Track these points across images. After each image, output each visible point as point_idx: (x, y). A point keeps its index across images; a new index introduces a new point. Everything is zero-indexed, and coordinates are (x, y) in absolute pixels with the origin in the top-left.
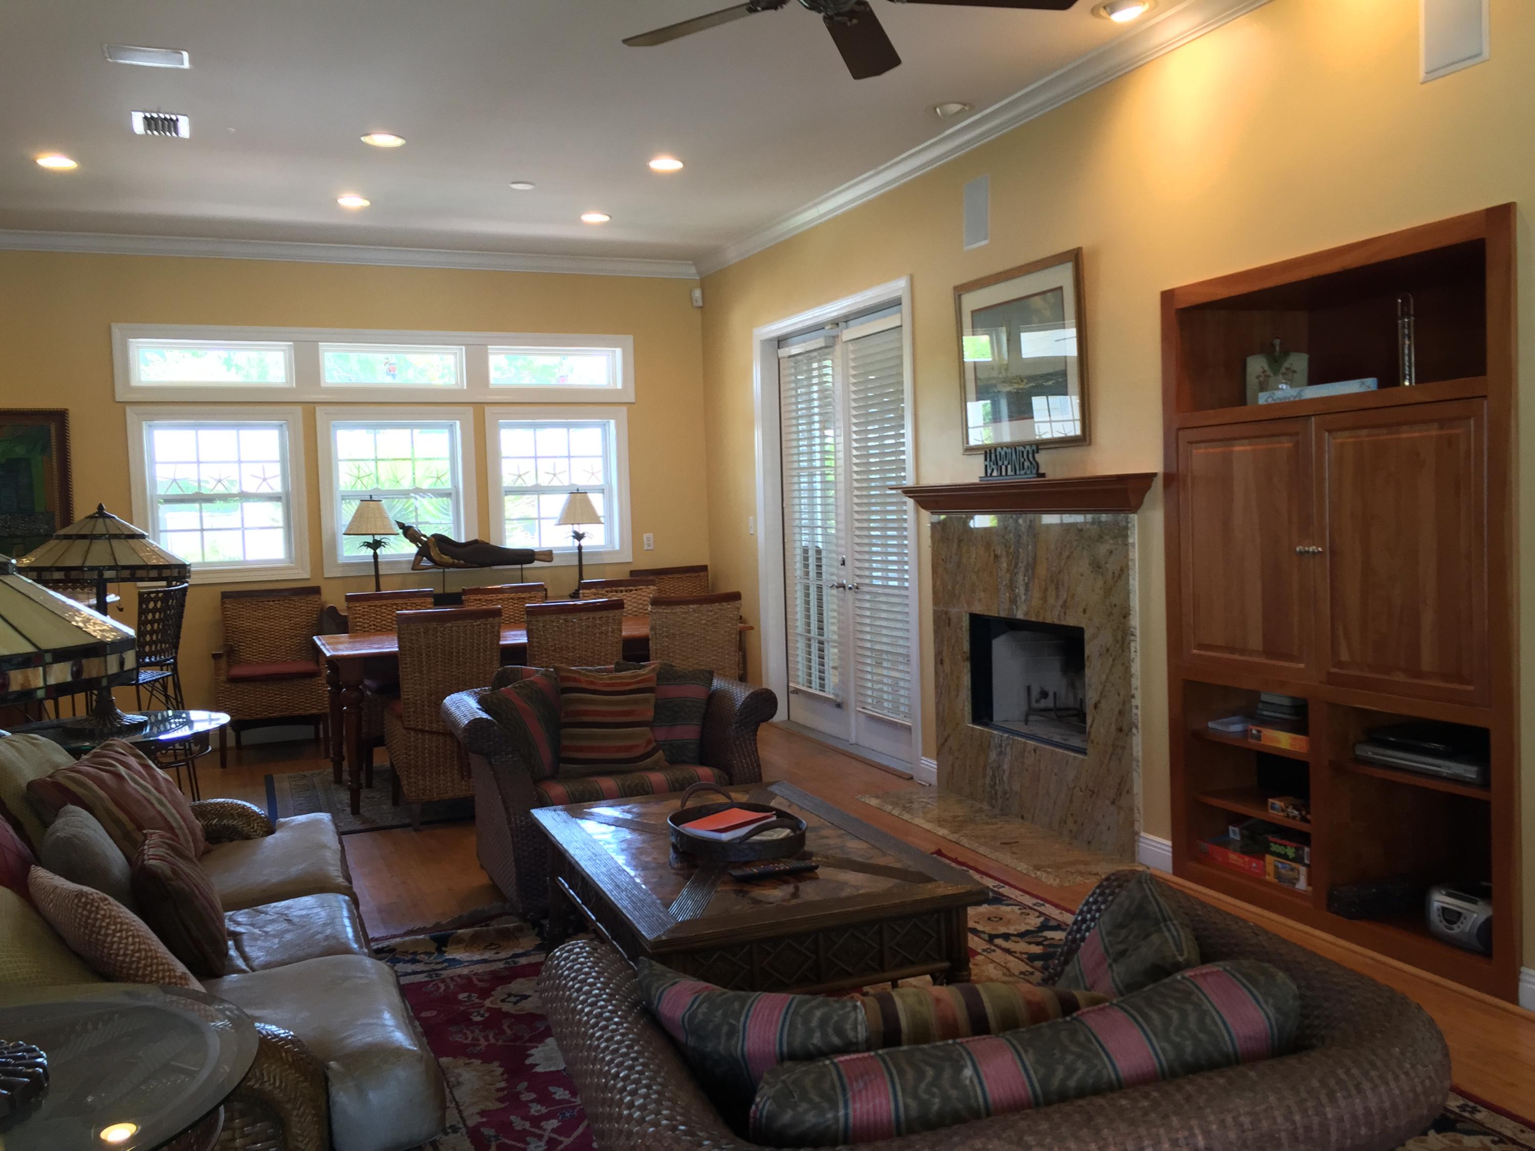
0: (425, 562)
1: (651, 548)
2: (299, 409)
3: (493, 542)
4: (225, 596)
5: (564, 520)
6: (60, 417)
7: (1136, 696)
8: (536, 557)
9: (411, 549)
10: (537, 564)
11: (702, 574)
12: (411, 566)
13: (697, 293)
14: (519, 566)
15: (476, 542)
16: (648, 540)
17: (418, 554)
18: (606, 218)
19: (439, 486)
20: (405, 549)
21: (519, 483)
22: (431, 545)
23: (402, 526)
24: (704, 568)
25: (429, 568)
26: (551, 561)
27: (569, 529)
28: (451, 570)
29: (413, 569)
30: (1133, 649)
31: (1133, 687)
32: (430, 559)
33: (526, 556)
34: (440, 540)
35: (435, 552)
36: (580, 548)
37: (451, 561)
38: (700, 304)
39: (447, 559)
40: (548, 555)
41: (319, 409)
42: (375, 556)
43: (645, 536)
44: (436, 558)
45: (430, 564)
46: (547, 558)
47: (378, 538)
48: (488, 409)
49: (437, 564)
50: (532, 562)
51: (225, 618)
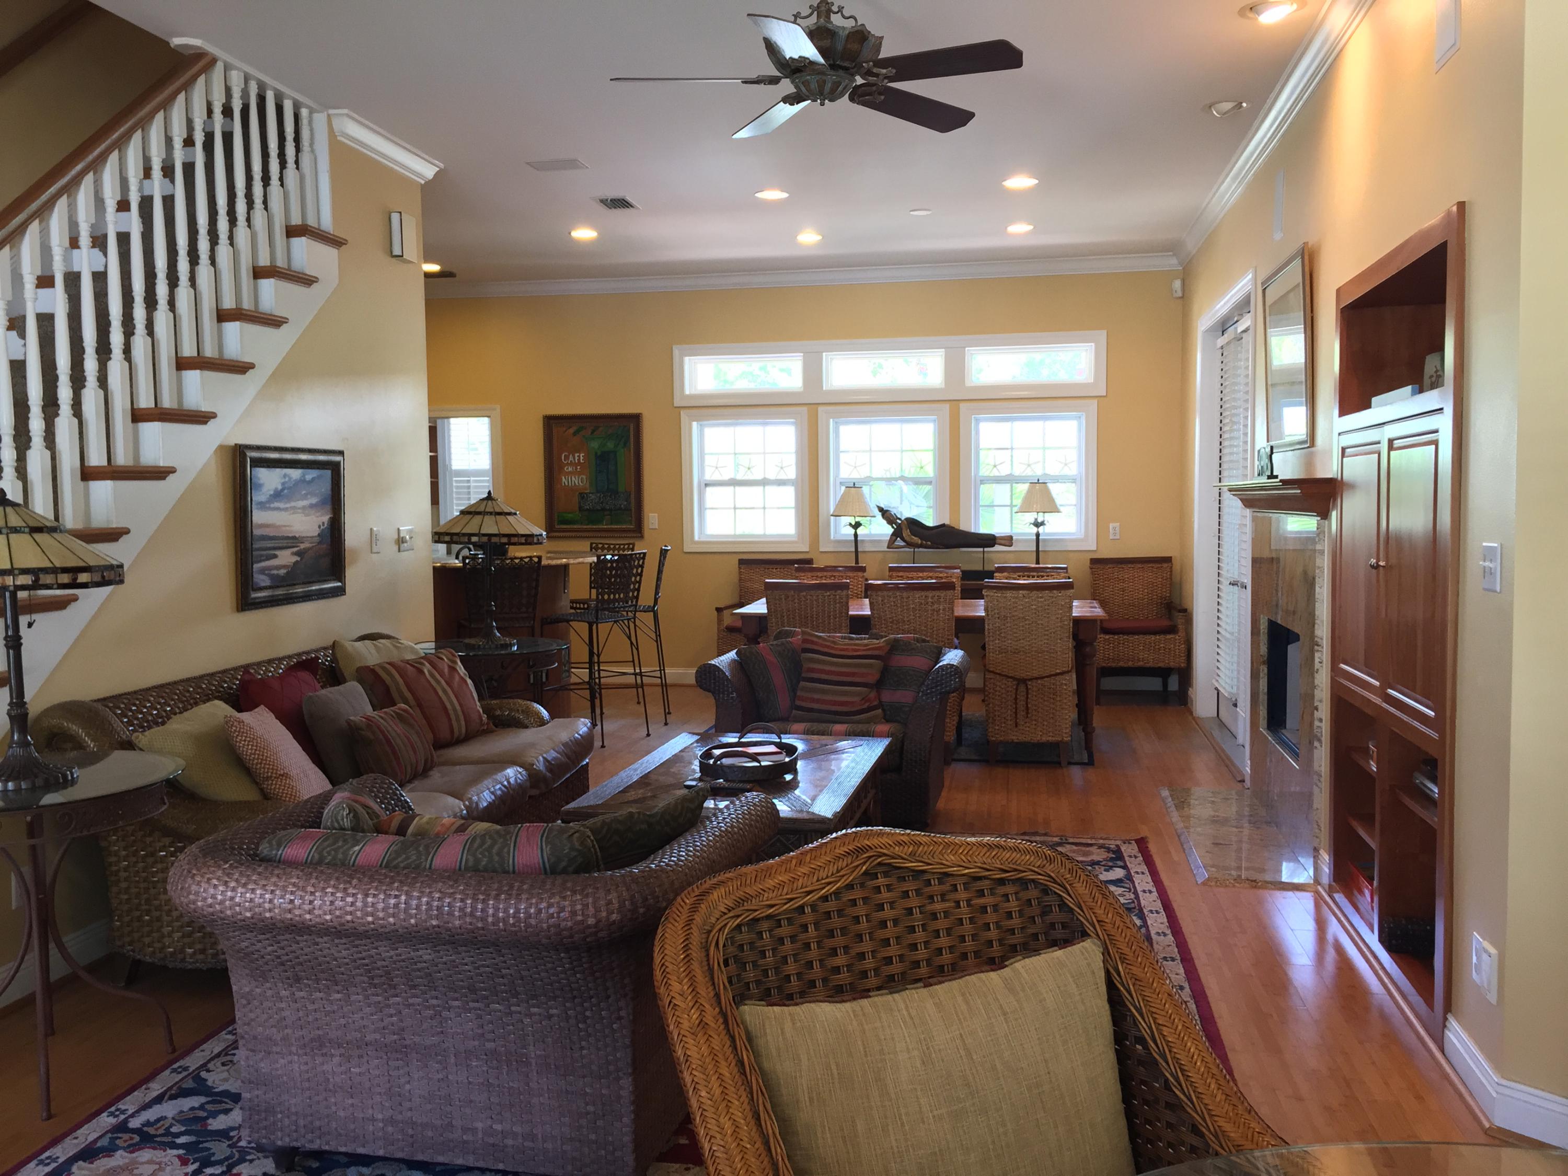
0: (899, 542)
1: (1118, 537)
2: (805, 409)
3: (963, 527)
4: (741, 562)
5: (1025, 508)
6: (636, 419)
7: (1320, 707)
8: (998, 541)
9: (888, 530)
10: (997, 548)
11: (1165, 565)
12: (886, 545)
13: (1177, 284)
14: (981, 549)
15: (943, 525)
16: (1114, 528)
17: (893, 534)
18: (1031, 227)
19: (922, 475)
20: (880, 529)
21: (995, 473)
22: (904, 527)
23: (881, 510)
24: (1168, 560)
25: (903, 547)
26: (1011, 546)
27: (1031, 517)
28: (921, 549)
29: (888, 547)
30: (1317, 660)
31: (1316, 698)
32: (903, 539)
33: (989, 541)
34: (914, 524)
35: (906, 533)
36: (1038, 535)
37: (920, 542)
38: (1180, 294)
39: (917, 540)
40: (1008, 540)
41: (821, 409)
42: (856, 535)
43: (1111, 526)
44: (907, 538)
45: (903, 544)
46: (1007, 542)
47: (858, 519)
48: (963, 406)
49: (909, 544)
50: (993, 546)
51: (740, 579)
